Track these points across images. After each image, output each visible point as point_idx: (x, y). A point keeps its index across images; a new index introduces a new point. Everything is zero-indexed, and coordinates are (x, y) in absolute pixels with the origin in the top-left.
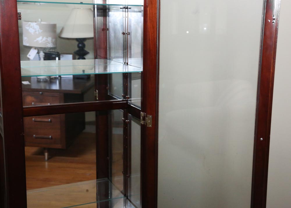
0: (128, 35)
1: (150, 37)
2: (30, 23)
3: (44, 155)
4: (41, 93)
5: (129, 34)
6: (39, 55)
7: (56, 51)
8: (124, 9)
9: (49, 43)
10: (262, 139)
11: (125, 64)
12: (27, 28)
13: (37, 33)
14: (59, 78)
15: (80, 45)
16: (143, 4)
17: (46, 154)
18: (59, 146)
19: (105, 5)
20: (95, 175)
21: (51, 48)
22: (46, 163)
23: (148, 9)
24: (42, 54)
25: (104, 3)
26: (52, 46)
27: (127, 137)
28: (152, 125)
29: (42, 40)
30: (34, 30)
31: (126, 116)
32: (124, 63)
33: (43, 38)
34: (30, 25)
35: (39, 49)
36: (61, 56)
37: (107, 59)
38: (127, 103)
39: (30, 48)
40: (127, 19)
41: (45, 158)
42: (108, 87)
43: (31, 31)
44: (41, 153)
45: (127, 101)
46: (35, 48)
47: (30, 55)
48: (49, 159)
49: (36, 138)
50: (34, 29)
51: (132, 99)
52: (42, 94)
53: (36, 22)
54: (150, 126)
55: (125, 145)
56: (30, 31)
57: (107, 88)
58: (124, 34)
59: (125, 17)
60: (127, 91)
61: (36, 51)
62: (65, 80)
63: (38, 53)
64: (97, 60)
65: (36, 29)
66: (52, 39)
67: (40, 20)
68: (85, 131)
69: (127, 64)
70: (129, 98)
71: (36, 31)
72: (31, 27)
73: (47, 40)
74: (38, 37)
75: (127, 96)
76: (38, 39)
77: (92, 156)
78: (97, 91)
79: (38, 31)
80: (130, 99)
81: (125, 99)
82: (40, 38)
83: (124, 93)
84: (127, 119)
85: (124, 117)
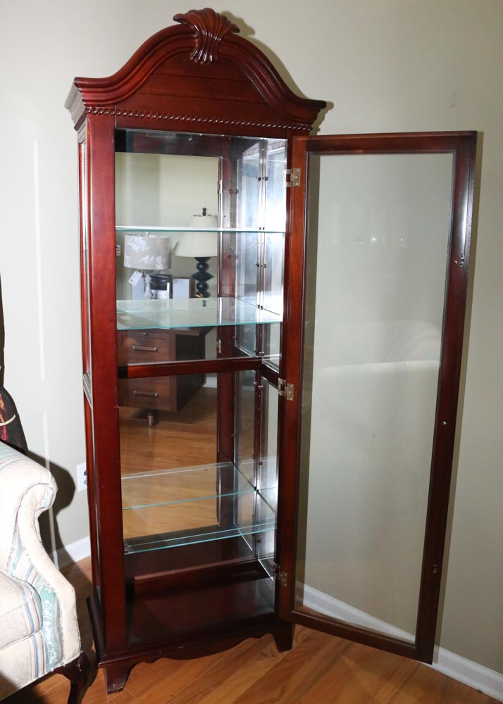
0: (263, 267)
1: (294, 277)
2: (134, 237)
3: (147, 418)
4: (144, 334)
5: (265, 267)
6: (144, 280)
7: (167, 274)
9: (159, 264)
10: (445, 423)
12: (131, 244)
13: (143, 250)
15: (201, 266)
16: (284, 231)
17: (150, 418)
18: (168, 408)
20: (216, 457)
21: (162, 270)
23: (291, 238)
24: (148, 279)
26: (162, 268)
28: (294, 398)
29: (148, 260)
30: (139, 248)
31: (259, 380)
33: (150, 257)
34: (134, 239)
35: (144, 273)
36: (174, 281)
37: (235, 298)
38: (261, 362)
39: (133, 270)
40: (263, 245)
41: (148, 423)
42: (235, 336)
43: (135, 247)
44: (143, 416)
45: (261, 358)
46: (140, 271)
47: (132, 281)
48: (154, 424)
49: (137, 395)
50: (138, 245)
51: (271, 356)
52: (147, 335)
53: (142, 235)
54: (291, 399)
55: (256, 420)
56: (133, 248)
57: (233, 337)
58: (258, 265)
60: (261, 344)
61: (141, 274)
63: (144, 276)
64: (221, 298)
65: (141, 246)
66: (163, 258)
68: (205, 386)
69: (262, 308)
70: (263, 355)
71: (141, 249)
72: (136, 243)
73: (156, 260)
74: (144, 256)
75: (262, 352)
76: (143, 259)
77: (211, 423)
78: (220, 341)
79: (145, 248)
80: (265, 356)
81: (257, 357)
82: (147, 257)
83: (257, 347)
84: (260, 385)
85: (256, 381)
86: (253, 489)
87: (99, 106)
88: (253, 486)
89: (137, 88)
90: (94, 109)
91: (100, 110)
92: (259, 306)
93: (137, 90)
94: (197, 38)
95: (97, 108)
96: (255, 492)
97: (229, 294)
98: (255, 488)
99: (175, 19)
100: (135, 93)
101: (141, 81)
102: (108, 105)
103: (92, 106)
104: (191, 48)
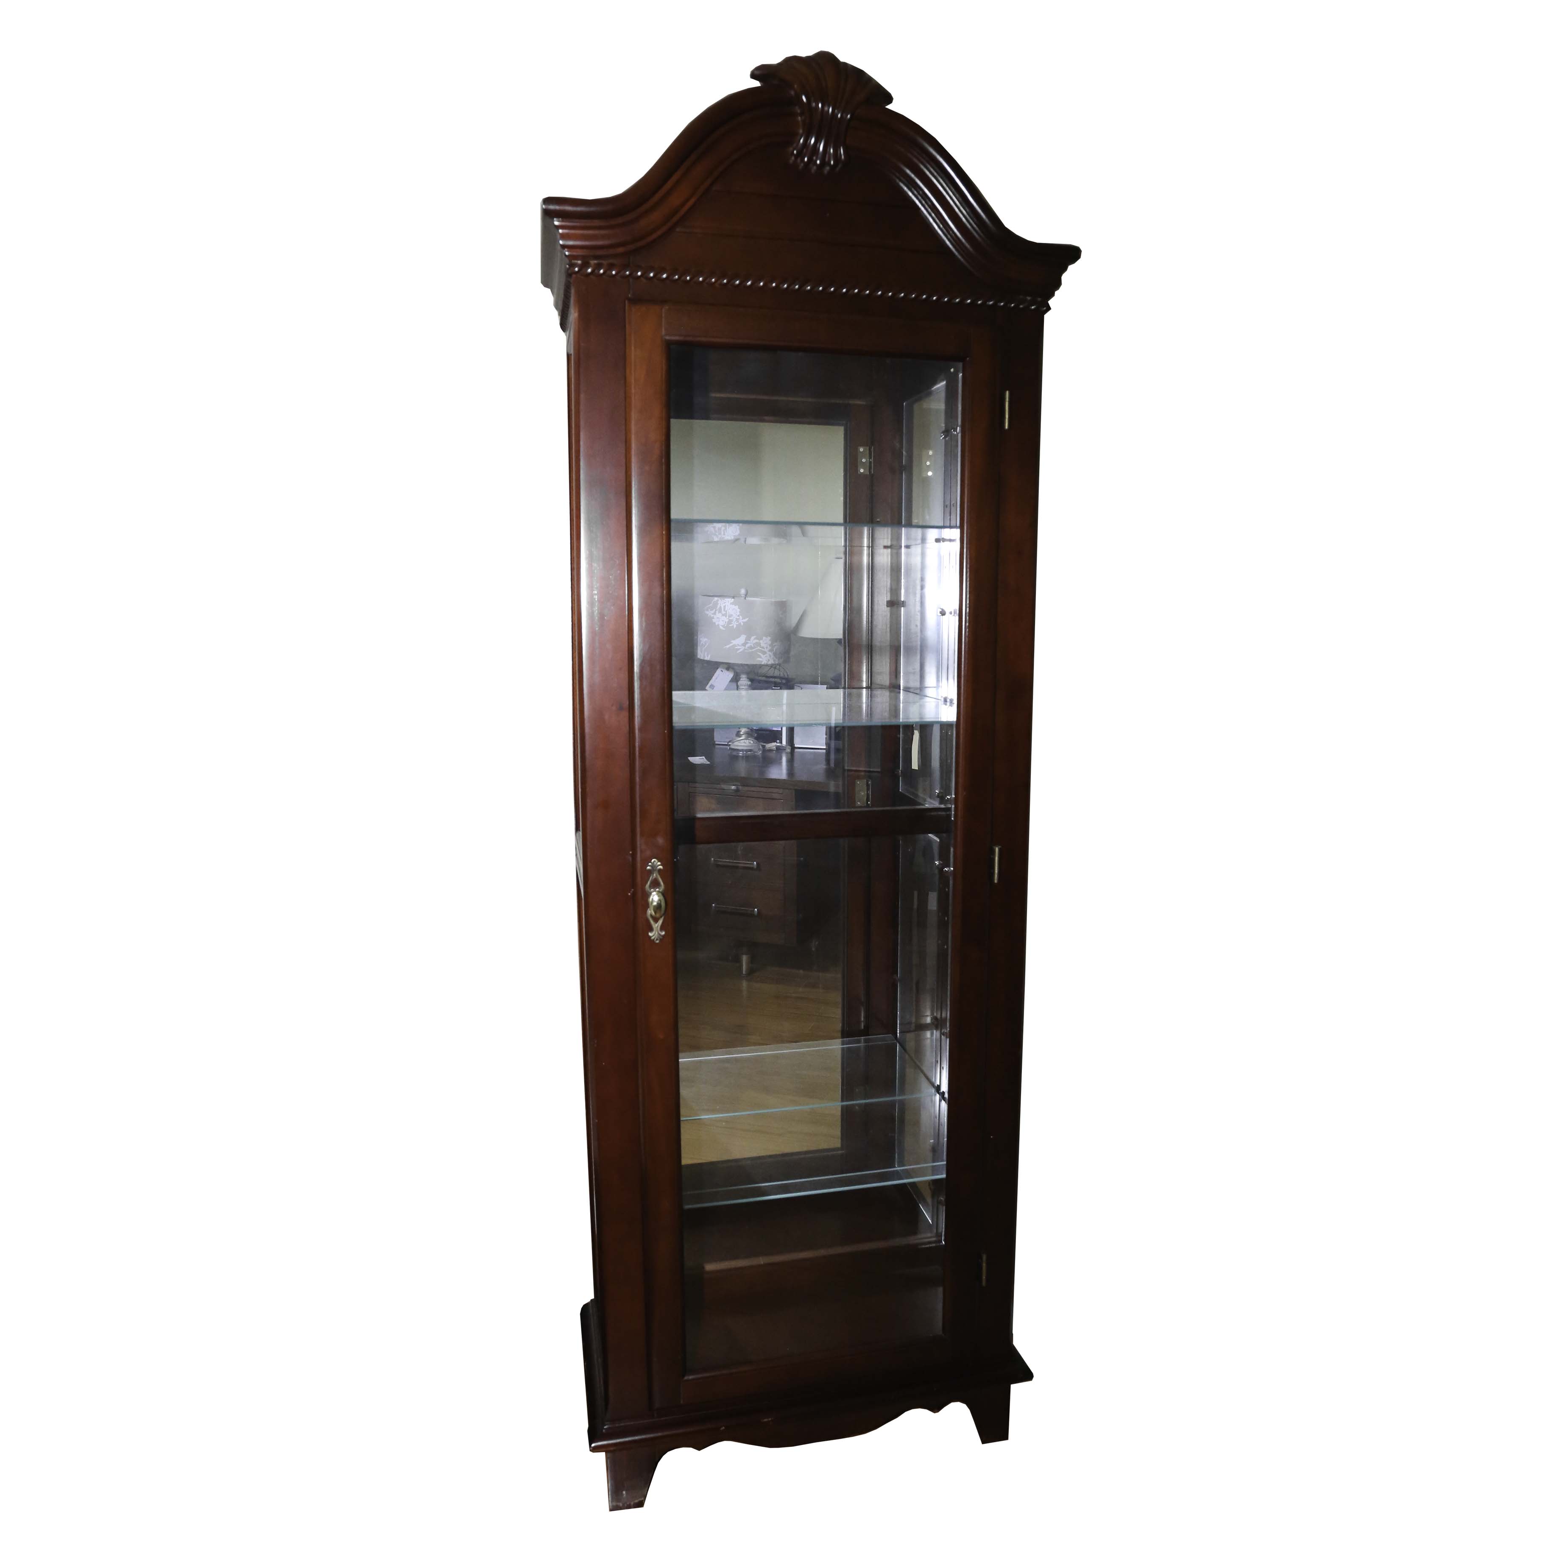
2: (716, 599)
3: (739, 961)
4: (733, 788)
6: (738, 687)
7: (782, 675)
9: (764, 653)
12: (709, 614)
13: (734, 624)
14: (789, 750)
17: (745, 959)
18: (777, 938)
21: (772, 666)
22: (745, 984)
26: (771, 662)
27: (946, 918)
29: (744, 644)
30: (726, 620)
31: (945, 856)
33: (748, 639)
34: (716, 603)
35: (737, 670)
38: (950, 815)
39: (713, 666)
41: (740, 969)
43: (720, 620)
44: (732, 955)
45: (950, 809)
46: (728, 667)
47: (712, 686)
48: (751, 972)
49: (718, 914)
50: (725, 615)
53: (733, 598)
55: (940, 942)
56: (715, 620)
58: (943, 614)
61: (730, 675)
62: (803, 754)
63: (735, 678)
65: (730, 616)
66: (774, 640)
67: (743, 591)
71: (730, 622)
72: (720, 611)
73: (759, 644)
74: (736, 638)
75: (949, 797)
76: (734, 642)
79: (737, 620)
81: (943, 806)
82: (742, 639)
83: (942, 788)
84: (948, 866)
85: (940, 859)
86: (933, 1090)
87: (596, 257)
88: (933, 1084)
89: (675, 219)
90: (585, 265)
91: (599, 266)
92: (945, 700)
93: (676, 224)
94: (801, 114)
95: (593, 262)
96: (938, 1097)
97: (887, 683)
98: (938, 1088)
99: (754, 75)
100: (671, 230)
101: (683, 205)
102: (615, 256)
103: (582, 257)
104: (791, 138)
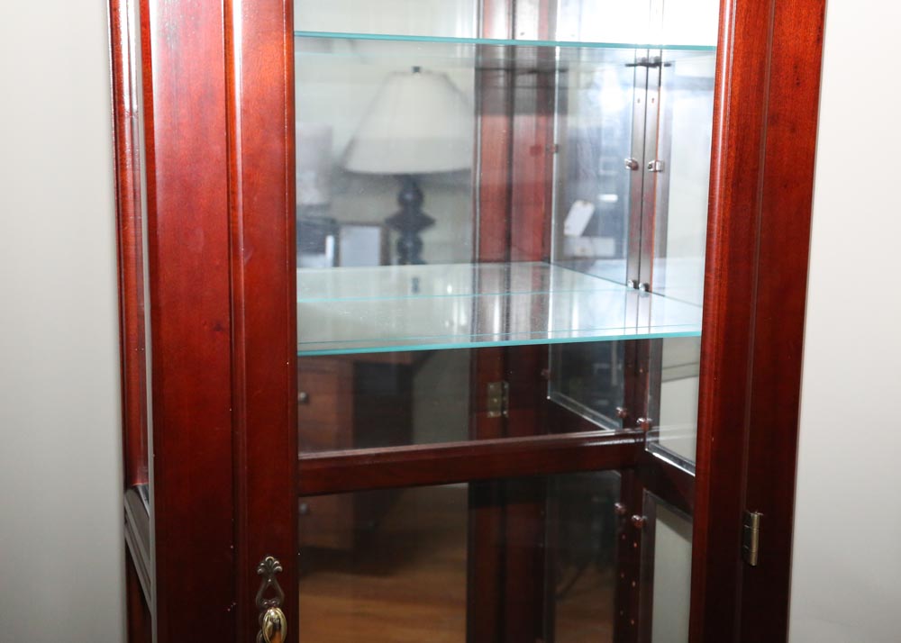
0: (658, 174)
5: (662, 171)
8: (642, 69)
9: (308, 190)
11: (636, 286)
15: (409, 196)
19: (547, 44)
25: (545, 39)
32: (631, 285)
37: (549, 262)
38: (643, 445)
40: (653, 108)
42: (549, 371)
45: (642, 436)
51: (662, 428)
57: (543, 374)
58: (635, 167)
59: (643, 100)
60: (644, 396)
66: (319, 176)
69: (648, 288)
70: (648, 427)
75: (641, 420)
